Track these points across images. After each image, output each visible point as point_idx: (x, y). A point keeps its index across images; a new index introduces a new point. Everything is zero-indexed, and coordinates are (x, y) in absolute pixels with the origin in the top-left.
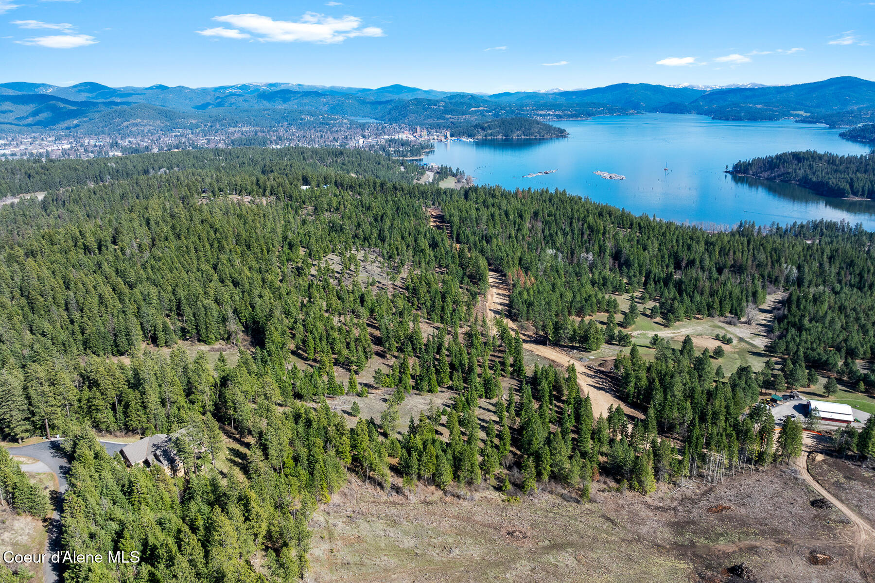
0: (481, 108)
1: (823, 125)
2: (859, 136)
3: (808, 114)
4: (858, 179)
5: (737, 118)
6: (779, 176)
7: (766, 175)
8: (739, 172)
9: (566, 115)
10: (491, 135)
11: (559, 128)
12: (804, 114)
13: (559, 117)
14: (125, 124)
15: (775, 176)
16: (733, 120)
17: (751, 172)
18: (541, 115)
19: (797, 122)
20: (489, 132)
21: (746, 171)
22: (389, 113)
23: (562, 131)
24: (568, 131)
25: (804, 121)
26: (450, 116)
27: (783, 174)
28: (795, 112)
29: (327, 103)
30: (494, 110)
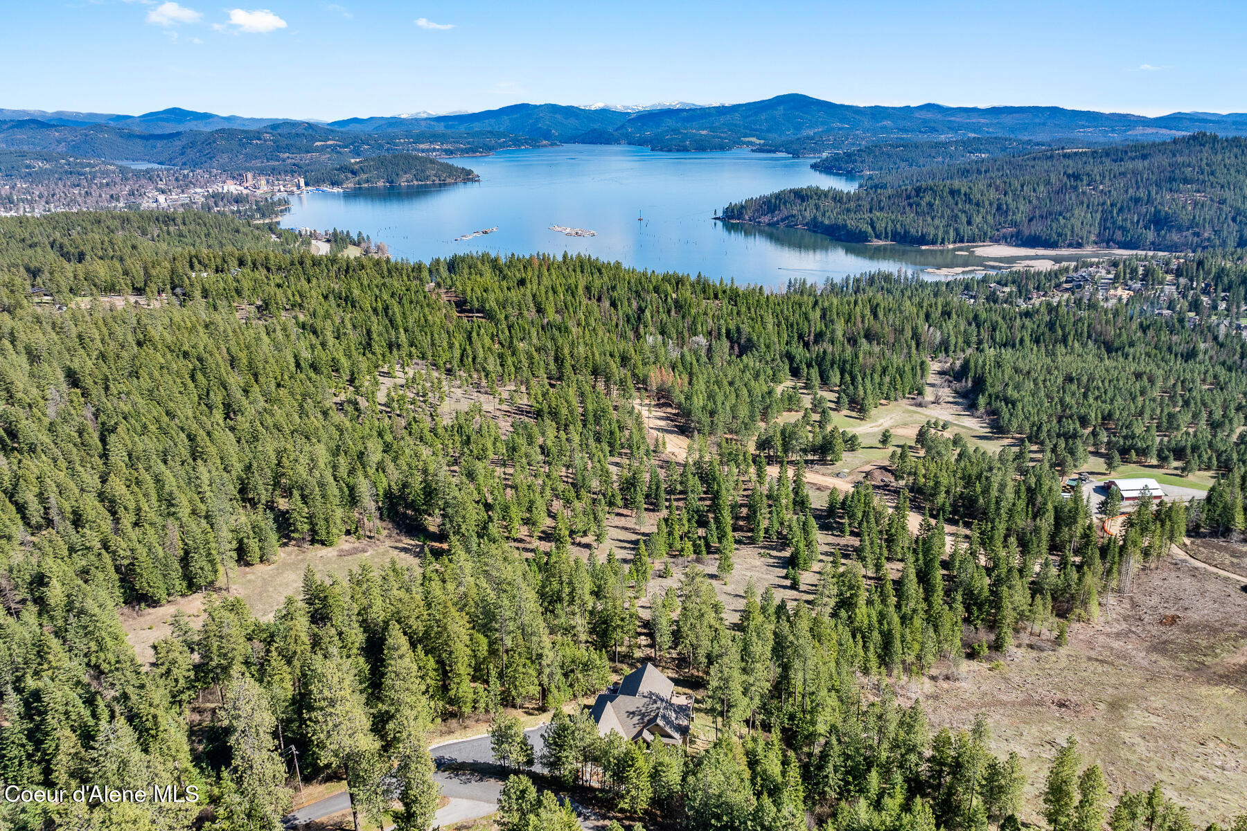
0: (330, 142)
1: (784, 155)
2: (834, 166)
3: (762, 142)
4: (878, 219)
5: (685, 149)
6: (783, 220)
7: (766, 219)
8: (733, 218)
9: (458, 149)
10: (367, 181)
11: (463, 169)
12: (758, 142)
13: (450, 152)
15: (778, 221)
16: (678, 150)
17: (747, 218)
18: (423, 151)
19: (753, 151)
20: (364, 176)
21: (740, 216)
22: (183, 154)
23: (470, 172)
24: (476, 172)
25: (760, 150)
26: (287, 155)
27: (787, 218)
28: (747, 139)
29: (63, 140)
30: (352, 144)
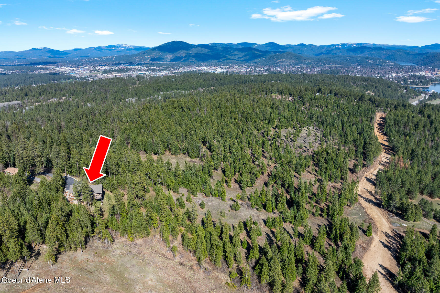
14: (278, 61)
29: (386, 54)
